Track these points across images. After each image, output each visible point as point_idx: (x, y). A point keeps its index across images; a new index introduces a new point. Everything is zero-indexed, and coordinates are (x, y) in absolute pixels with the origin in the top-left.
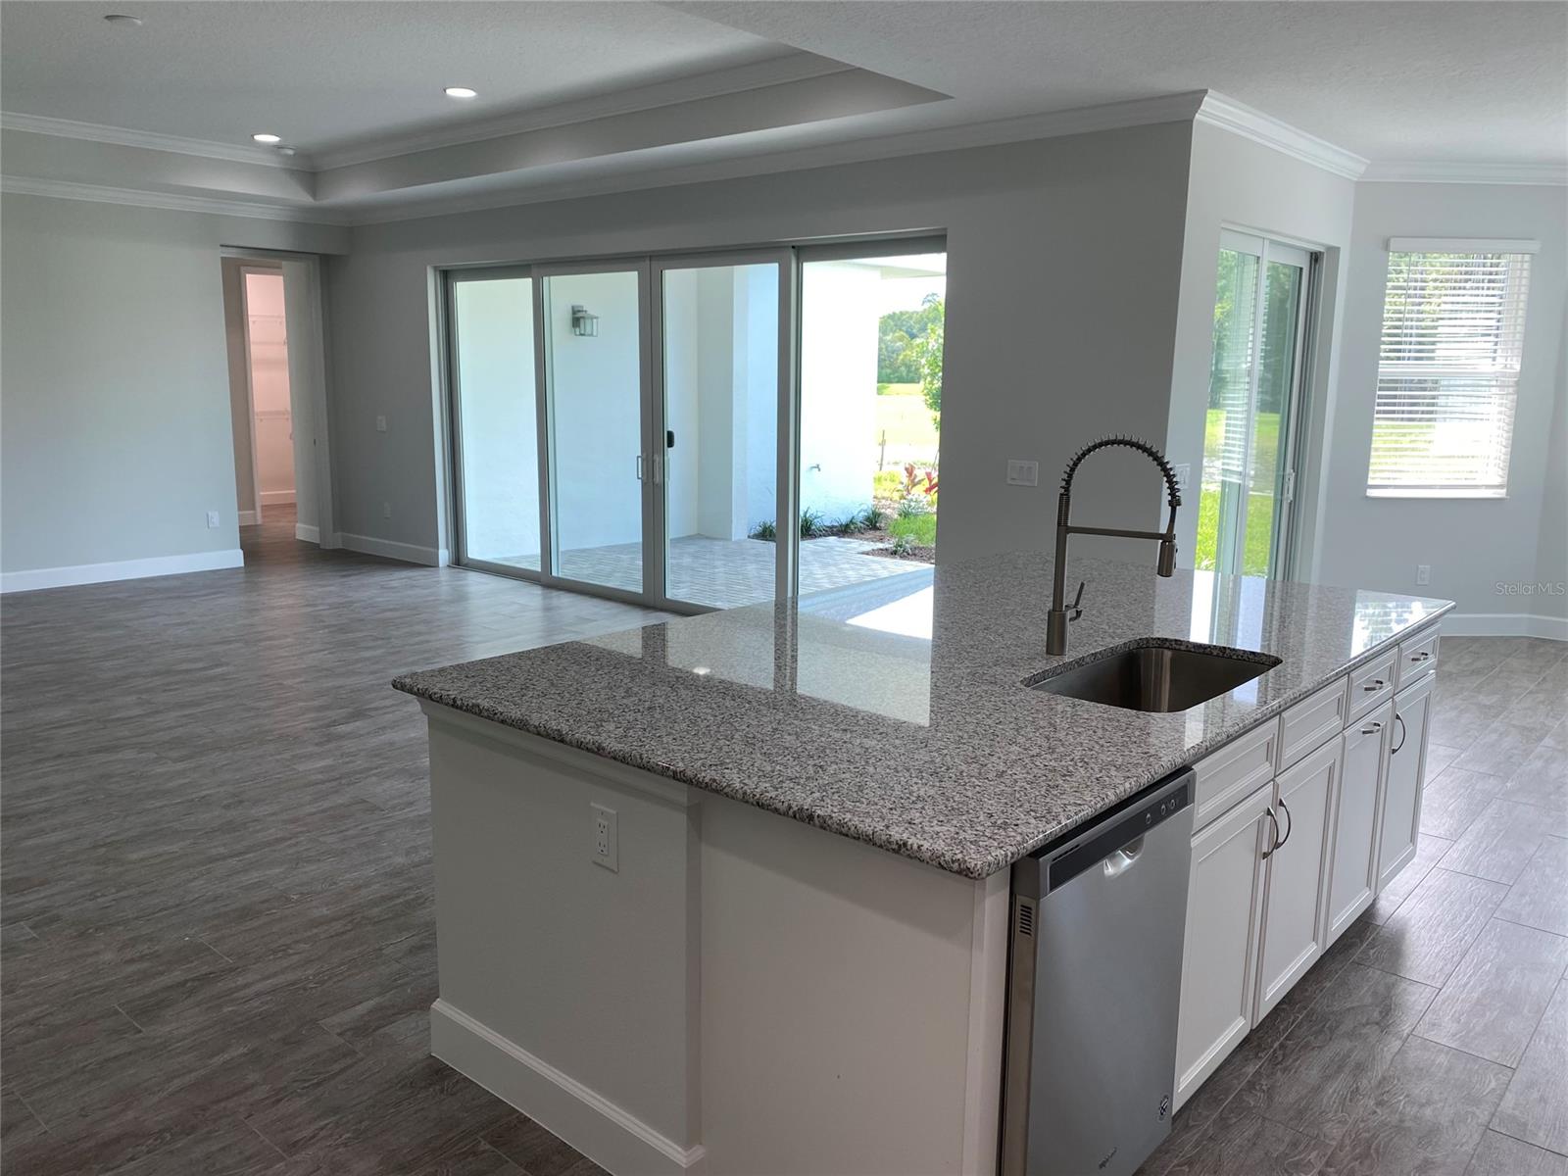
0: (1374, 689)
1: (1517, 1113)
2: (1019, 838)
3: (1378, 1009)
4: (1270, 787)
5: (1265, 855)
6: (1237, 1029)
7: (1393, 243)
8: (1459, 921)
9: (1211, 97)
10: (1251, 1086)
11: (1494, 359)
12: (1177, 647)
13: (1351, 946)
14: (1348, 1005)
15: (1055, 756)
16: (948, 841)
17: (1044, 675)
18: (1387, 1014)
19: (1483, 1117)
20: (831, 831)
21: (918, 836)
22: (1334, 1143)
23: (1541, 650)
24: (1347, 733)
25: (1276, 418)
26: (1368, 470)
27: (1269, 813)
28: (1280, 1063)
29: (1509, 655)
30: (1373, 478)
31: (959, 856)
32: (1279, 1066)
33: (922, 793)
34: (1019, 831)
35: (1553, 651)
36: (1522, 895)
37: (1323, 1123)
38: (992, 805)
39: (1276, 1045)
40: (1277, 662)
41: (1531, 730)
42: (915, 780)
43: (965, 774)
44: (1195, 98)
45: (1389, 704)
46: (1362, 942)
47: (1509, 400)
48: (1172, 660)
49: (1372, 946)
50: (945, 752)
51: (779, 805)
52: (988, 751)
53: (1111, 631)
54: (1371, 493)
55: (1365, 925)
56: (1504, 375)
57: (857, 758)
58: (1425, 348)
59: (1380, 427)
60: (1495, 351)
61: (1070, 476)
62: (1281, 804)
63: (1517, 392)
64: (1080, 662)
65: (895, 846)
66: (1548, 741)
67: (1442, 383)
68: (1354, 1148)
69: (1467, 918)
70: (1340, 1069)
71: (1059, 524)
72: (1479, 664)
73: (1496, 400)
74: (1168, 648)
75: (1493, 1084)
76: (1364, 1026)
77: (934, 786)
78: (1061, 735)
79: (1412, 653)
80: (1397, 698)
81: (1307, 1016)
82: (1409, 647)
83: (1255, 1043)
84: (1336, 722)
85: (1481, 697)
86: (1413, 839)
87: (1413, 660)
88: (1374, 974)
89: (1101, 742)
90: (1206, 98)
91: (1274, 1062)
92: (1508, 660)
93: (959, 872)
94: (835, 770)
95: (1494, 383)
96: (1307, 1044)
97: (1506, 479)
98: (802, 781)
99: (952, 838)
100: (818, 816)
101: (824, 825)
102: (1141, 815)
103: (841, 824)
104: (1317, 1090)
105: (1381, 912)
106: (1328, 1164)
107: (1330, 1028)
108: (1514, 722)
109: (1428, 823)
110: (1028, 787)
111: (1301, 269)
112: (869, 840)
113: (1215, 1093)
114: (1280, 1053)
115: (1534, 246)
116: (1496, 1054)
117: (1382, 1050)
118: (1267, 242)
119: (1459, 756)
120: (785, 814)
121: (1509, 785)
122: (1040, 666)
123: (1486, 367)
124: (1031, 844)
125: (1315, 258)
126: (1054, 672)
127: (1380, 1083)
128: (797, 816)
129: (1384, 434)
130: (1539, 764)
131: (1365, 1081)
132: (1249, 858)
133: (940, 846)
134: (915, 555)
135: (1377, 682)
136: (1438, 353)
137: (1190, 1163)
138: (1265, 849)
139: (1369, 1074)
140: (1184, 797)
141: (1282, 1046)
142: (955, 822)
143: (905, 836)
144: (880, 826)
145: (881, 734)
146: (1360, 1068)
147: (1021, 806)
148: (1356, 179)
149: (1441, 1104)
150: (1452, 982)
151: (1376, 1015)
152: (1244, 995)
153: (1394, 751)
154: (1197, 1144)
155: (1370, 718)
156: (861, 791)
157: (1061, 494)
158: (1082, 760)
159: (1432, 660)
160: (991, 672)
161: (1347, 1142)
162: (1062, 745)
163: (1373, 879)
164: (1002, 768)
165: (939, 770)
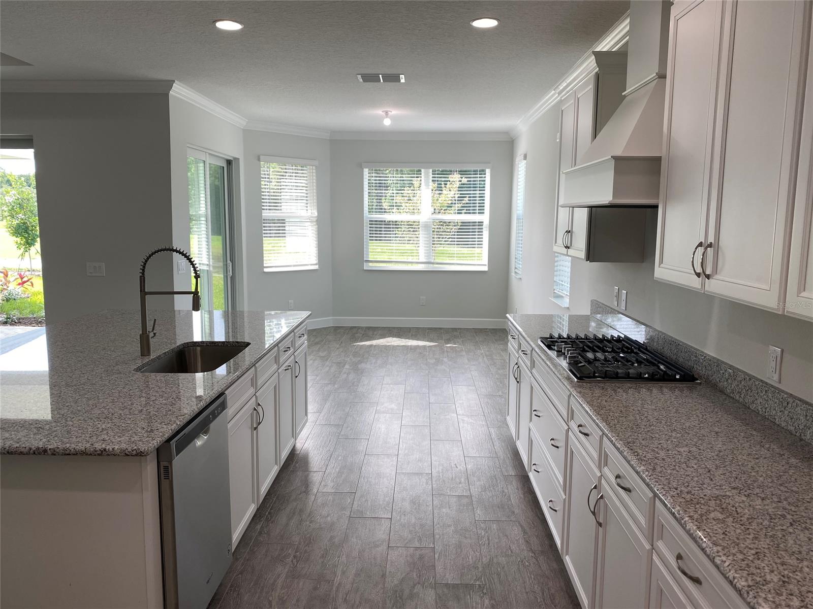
0: (287, 351)
1: (359, 508)
2: (161, 434)
3: (304, 487)
4: (254, 398)
5: (255, 429)
6: (252, 509)
7: (262, 157)
8: (327, 444)
9: (177, 84)
10: (260, 533)
11: (307, 210)
12: (202, 345)
13: (289, 465)
14: (292, 489)
15: (164, 398)
16: (127, 443)
17: (143, 366)
18: (307, 487)
19: (348, 513)
20: (59, 455)
21: (111, 444)
22: (297, 543)
23: (339, 331)
24: (279, 371)
25: (220, 238)
26: (263, 260)
27: (255, 409)
28: (270, 520)
29: (327, 335)
30: (266, 263)
31: (135, 447)
32: (270, 522)
33: (104, 427)
34: (160, 431)
35: (343, 330)
36: (347, 428)
37: (291, 537)
38: (142, 424)
39: (267, 513)
40: (248, 344)
41: (339, 363)
42: (97, 422)
43: (122, 415)
44: (169, 84)
45: (293, 357)
46: (293, 462)
47: (315, 228)
48: (201, 351)
49: (297, 462)
50: (108, 407)
51: (23, 450)
52: (130, 403)
53: (169, 342)
54: (266, 270)
55: (293, 453)
56: (312, 217)
57: (60, 419)
58: (276, 204)
59: (266, 240)
60: (307, 207)
61: (144, 267)
62: (259, 405)
63: (318, 225)
64: (159, 357)
65: (99, 452)
66: (347, 366)
67: (286, 220)
68: (305, 543)
69: (330, 441)
70: (294, 513)
71: (141, 291)
72: (317, 340)
73: (310, 228)
74: (198, 346)
75: (349, 501)
76: (300, 494)
77: (109, 423)
78: (164, 389)
79: (283, 348)
80: (296, 354)
81: (277, 498)
82: (298, 331)
83: (258, 516)
84: (275, 367)
85: (320, 353)
86: (306, 414)
87: (299, 337)
88: (300, 473)
89: (184, 389)
90: (174, 84)
91: (267, 520)
92: (328, 337)
93: (136, 455)
94: (49, 427)
95: (308, 220)
96: (279, 509)
97: (317, 261)
98: (32, 436)
99: (128, 441)
100: (50, 449)
101: (54, 453)
102: (208, 416)
103: (64, 450)
104: (287, 524)
105: (298, 448)
106: (296, 552)
107: (287, 500)
108: (334, 361)
109: (310, 408)
110: (156, 413)
111: (223, 167)
112: (84, 453)
113: (246, 541)
114: (269, 516)
115: (316, 163)
116: (348, 489)
117: (308, 502)
118: (207, 154)
119: (316, 379)
120: (28, 453)
121: (336, 386)
122: (139, 363)
123: (303, 213)
124: (167, 436)
125: (229, 162)
126: (147, 364)
127: (309, 514)
128: (36, 453)
129: (268, 244)
130: (345, 375)
131: (304, 516)
132: (250, 431)
133: (124, 446)
134: (20, 323)
135: (288, 348)
136: (282, 207)
137: (241, 573)
138: (255, 426)
139: (305, 512)
140: (223, 406)
141: (269, 513)
142: (127, 435)
143: (104, 446)
144: (88, 445)
145: (67, 406)
146: (301, 511)
147: (156, 422)
148: (242, 128)
149: (333, 514)
150: (329, 468)
151: (303, 489)
152: (253, 493)
153: (296, 377)
154: (243, 564)
155: (286, 364)
156: (70, 433)
157: (141, 276)
158: (177, 398)
159: (306, 336)
160: (115, 368)
161: (302, 540)
162: (166, 393)
163: (294, 435)
164: (140, 408)
165: (108, 416)
